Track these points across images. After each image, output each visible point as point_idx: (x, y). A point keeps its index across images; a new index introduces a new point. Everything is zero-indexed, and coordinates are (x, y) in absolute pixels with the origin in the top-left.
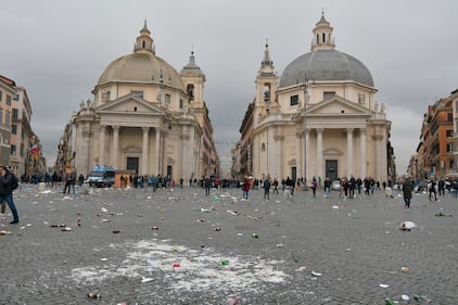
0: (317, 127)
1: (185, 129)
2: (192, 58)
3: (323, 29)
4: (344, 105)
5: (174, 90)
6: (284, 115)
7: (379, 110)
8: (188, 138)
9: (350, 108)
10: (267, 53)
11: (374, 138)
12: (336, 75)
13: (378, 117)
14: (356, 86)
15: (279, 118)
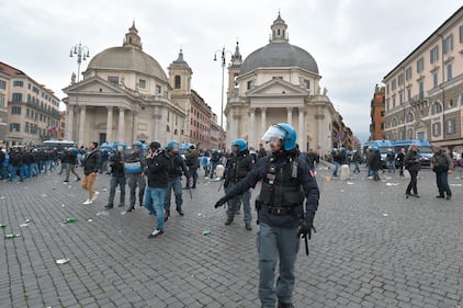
0: (261, 106)
1: (157, 109)
2: (181, 55)
3: (279, 26)
4: (285, 87)
5: (149, 76)
6: (242, 98)
7: (322, 93)
8: (160, 117)
9: (290, 89)
10: (237, 48)
11: (317, 117)
12: (284, 63)
13: (320, 99)
14: (300, 71)
15: (237, 100)
